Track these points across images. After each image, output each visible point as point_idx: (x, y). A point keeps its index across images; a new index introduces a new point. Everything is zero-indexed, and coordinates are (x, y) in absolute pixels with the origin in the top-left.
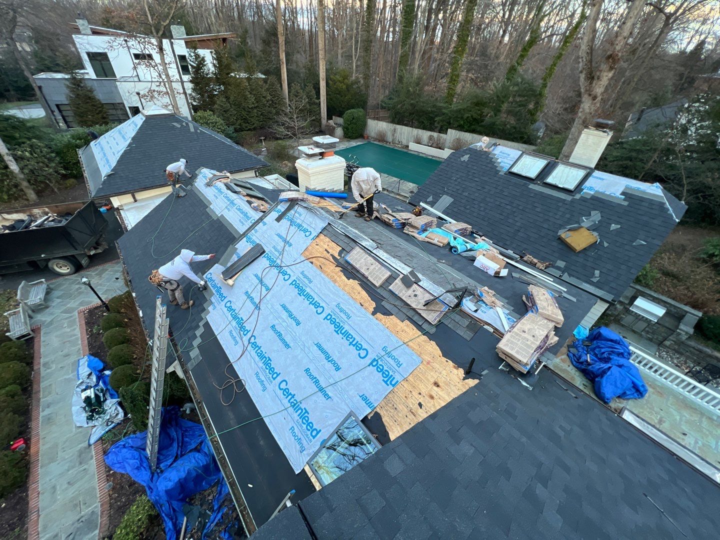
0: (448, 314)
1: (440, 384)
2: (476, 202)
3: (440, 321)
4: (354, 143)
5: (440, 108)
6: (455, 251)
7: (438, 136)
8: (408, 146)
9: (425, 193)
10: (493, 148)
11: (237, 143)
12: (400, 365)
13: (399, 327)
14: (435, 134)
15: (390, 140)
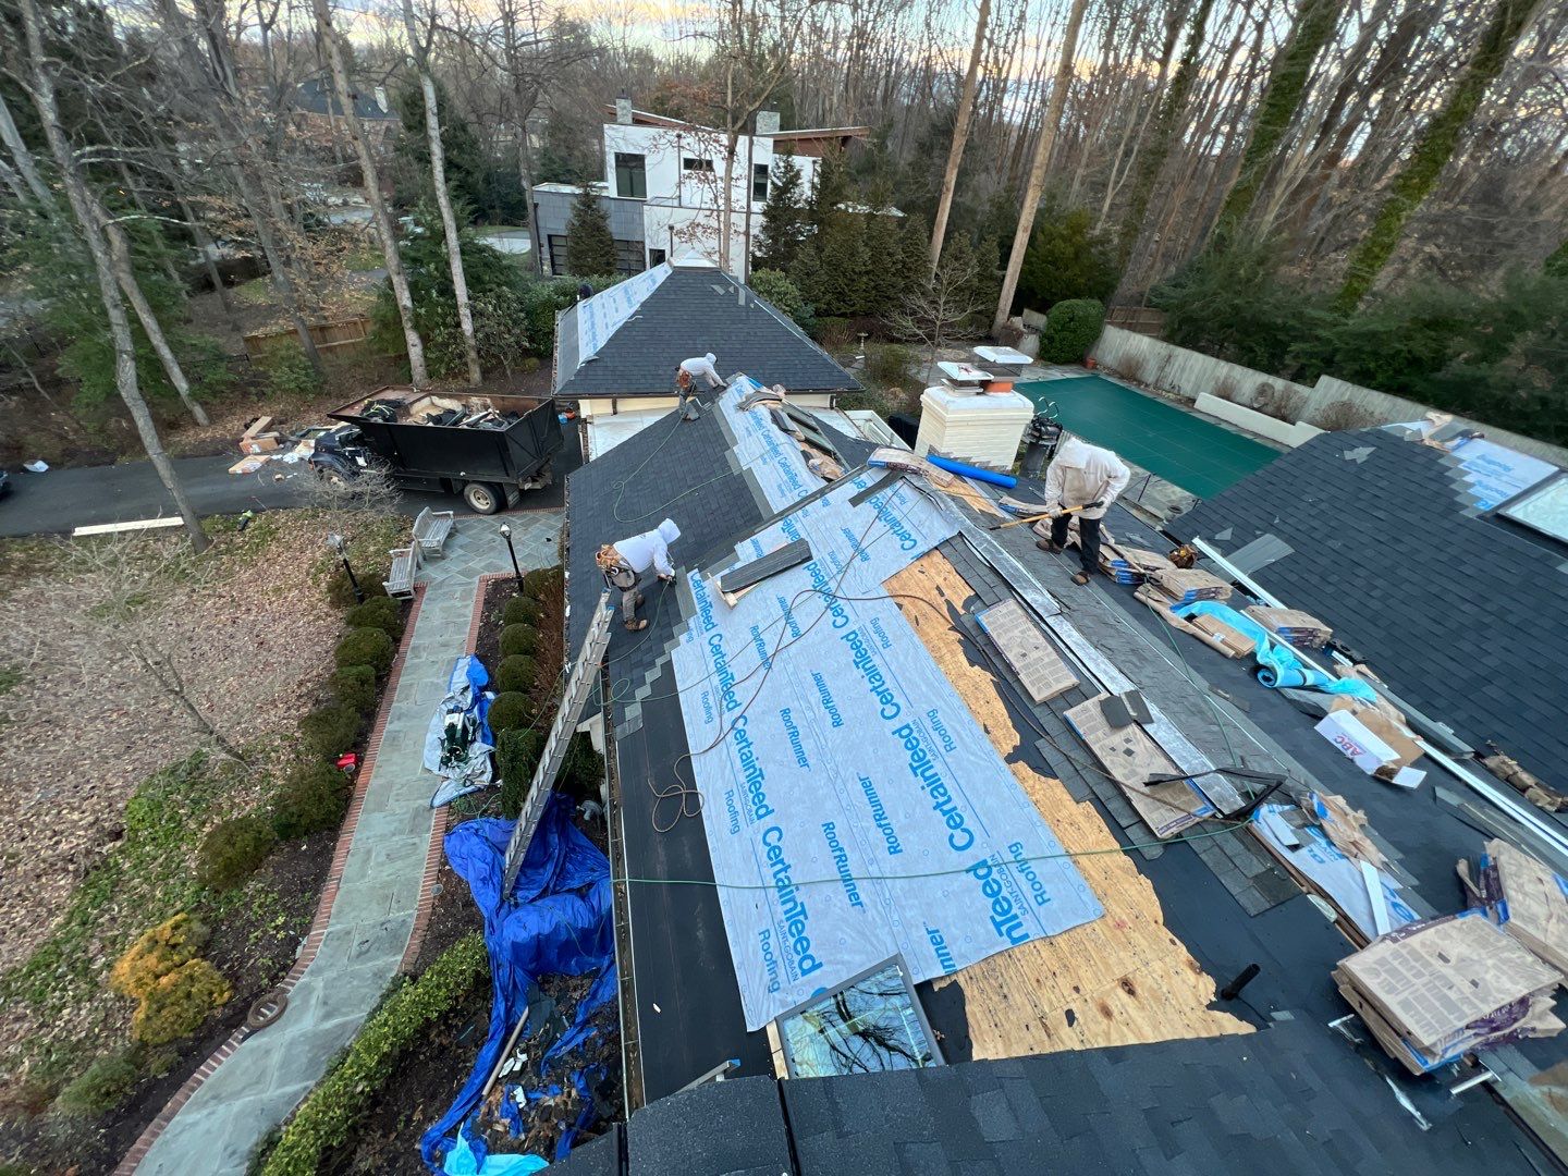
0: (1208, 828)
1: (1139, 991)
2: (1361, 572)
3: (1179, 835)
4: (1056, 374)
5: (1315, 323)
6: (1267, 679)
7: (1287, 389)
8: (1194, 401)
9: (1215, 517)
10: (1458, 441)
11: (813, 338)
12: (1044, 901)
13: (1065, 813)
14: (1279, 384)
15: (1151, 379)
